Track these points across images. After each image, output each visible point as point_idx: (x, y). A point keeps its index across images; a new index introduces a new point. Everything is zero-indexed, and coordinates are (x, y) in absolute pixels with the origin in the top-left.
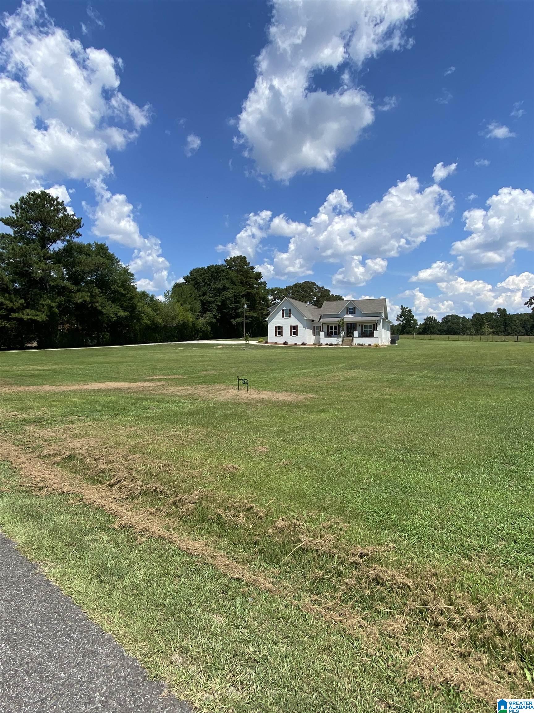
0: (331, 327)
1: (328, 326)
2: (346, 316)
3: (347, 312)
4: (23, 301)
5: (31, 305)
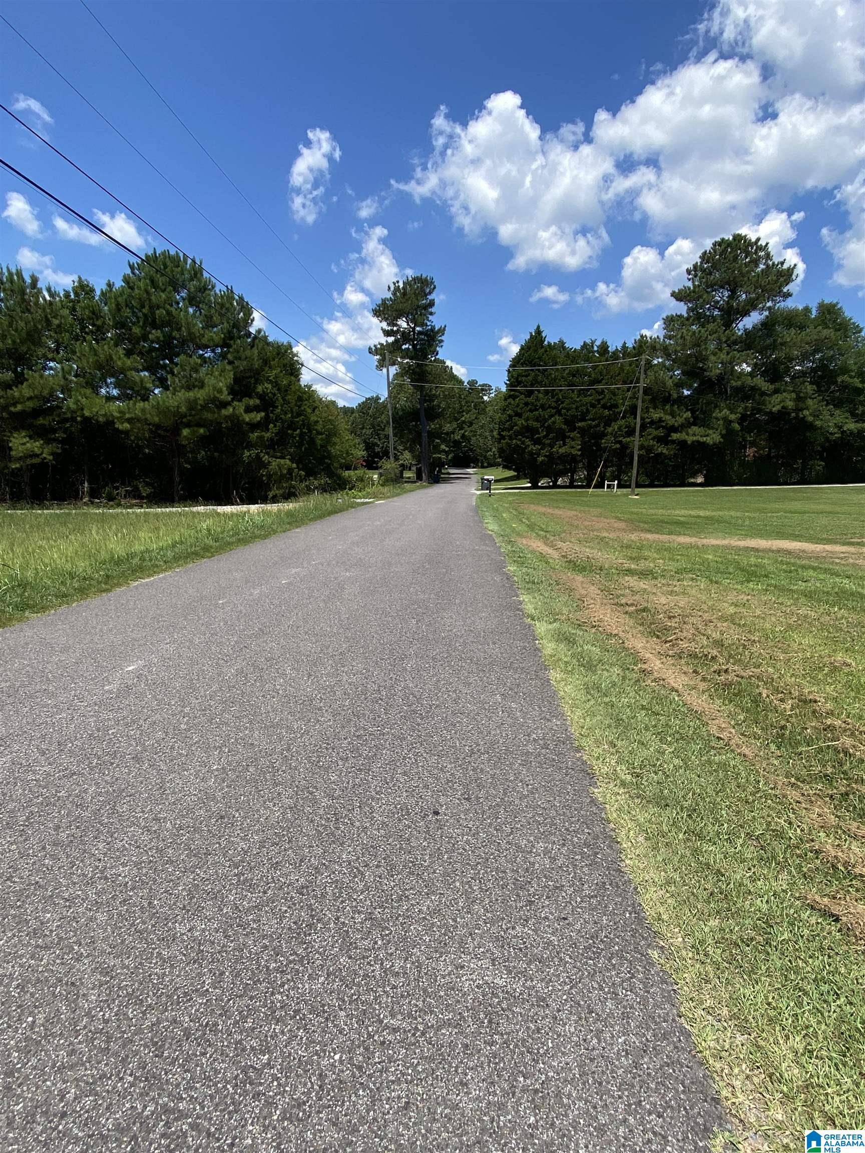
4: (689, 414)
5: (701, 419)
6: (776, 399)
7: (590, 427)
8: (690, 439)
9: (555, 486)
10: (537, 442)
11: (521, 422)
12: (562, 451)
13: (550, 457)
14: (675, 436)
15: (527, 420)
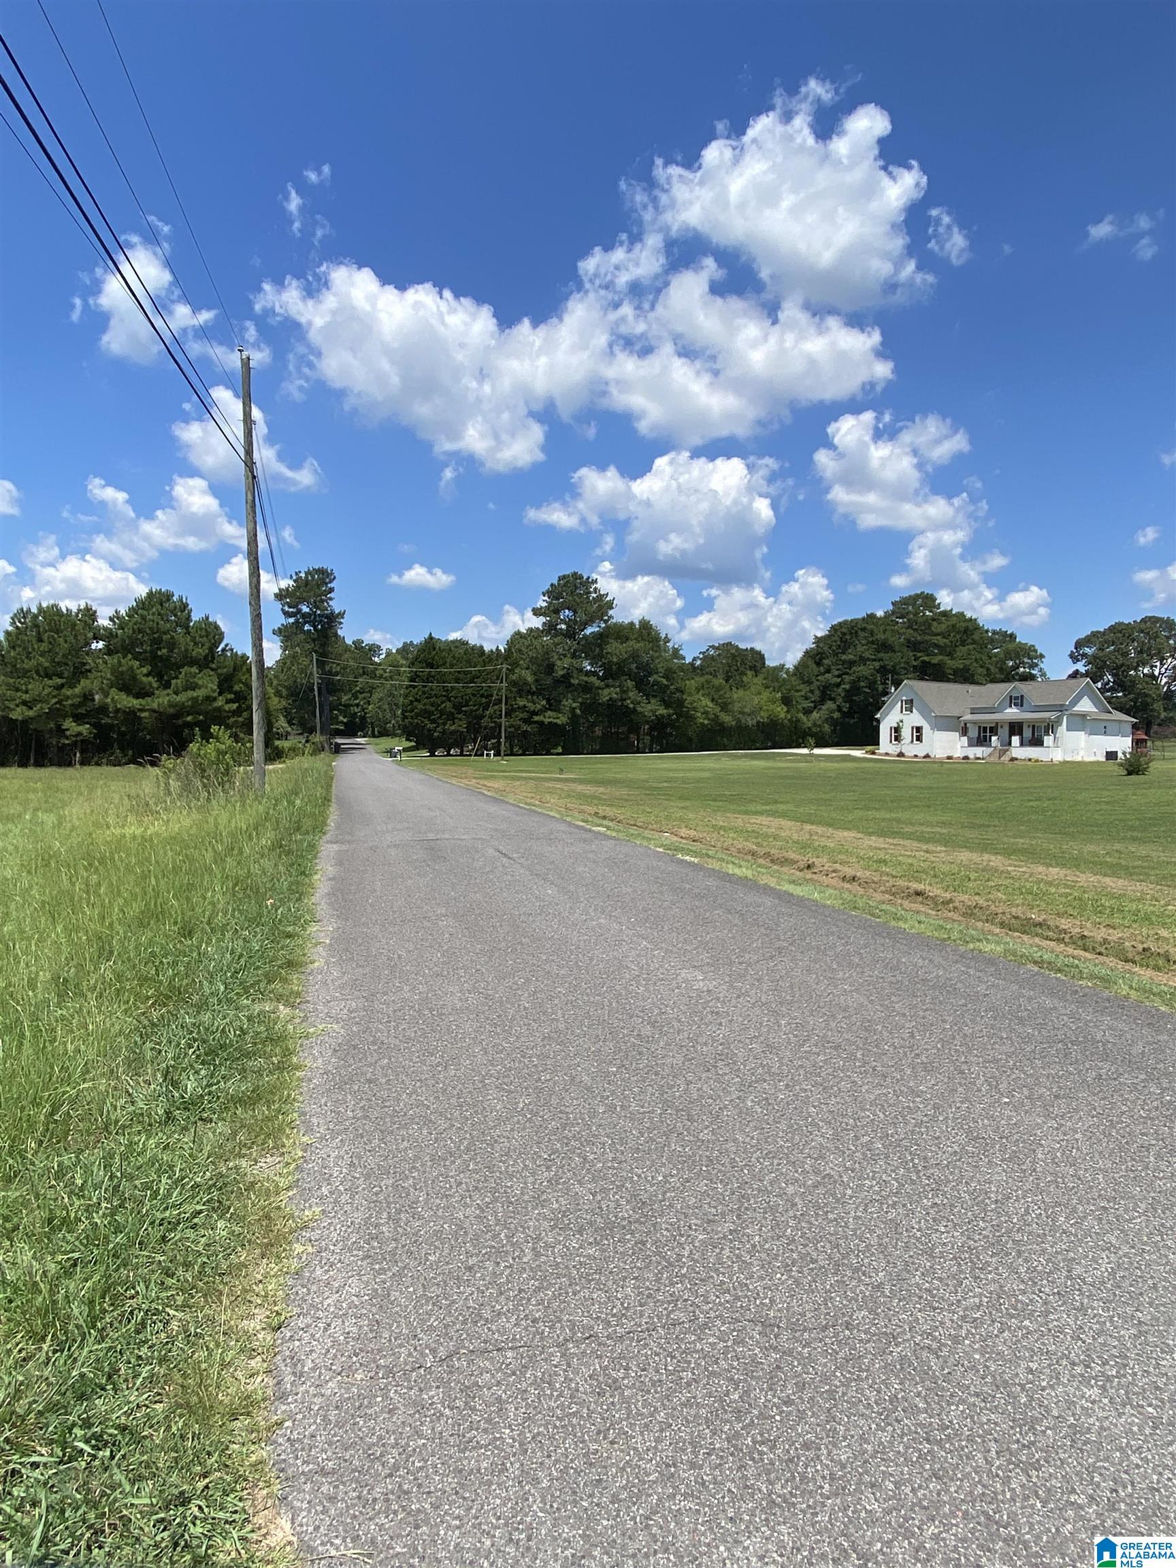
0: (985, 729)
1: (980, 727)
2: (1009, 710)
3: (1011, 703)
4: (544, 702)
5: (553, 705)
6: (606, 691)
7: (472, 711)
8: (547, 720)
9: (448, 755)
10: (434, 721)
11: (420, 706)
12: (453, 728)
13: (444, 732)
14: (536, 718)
15: (424, 705)
